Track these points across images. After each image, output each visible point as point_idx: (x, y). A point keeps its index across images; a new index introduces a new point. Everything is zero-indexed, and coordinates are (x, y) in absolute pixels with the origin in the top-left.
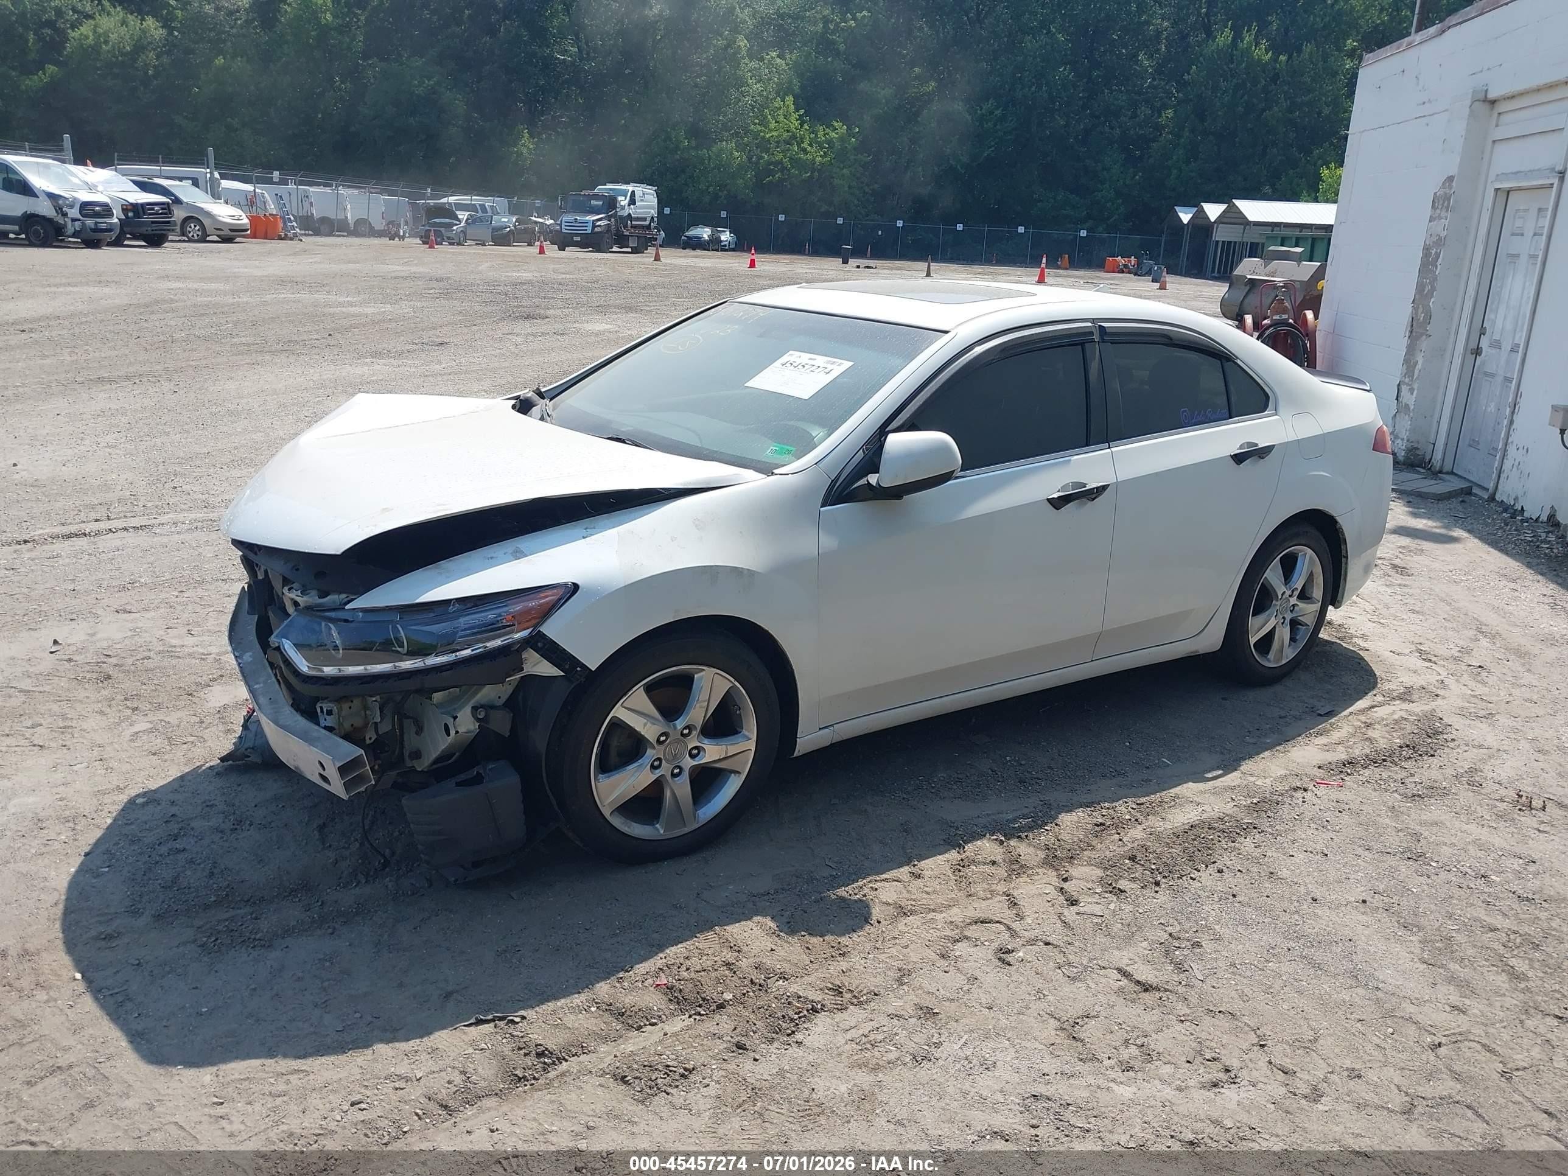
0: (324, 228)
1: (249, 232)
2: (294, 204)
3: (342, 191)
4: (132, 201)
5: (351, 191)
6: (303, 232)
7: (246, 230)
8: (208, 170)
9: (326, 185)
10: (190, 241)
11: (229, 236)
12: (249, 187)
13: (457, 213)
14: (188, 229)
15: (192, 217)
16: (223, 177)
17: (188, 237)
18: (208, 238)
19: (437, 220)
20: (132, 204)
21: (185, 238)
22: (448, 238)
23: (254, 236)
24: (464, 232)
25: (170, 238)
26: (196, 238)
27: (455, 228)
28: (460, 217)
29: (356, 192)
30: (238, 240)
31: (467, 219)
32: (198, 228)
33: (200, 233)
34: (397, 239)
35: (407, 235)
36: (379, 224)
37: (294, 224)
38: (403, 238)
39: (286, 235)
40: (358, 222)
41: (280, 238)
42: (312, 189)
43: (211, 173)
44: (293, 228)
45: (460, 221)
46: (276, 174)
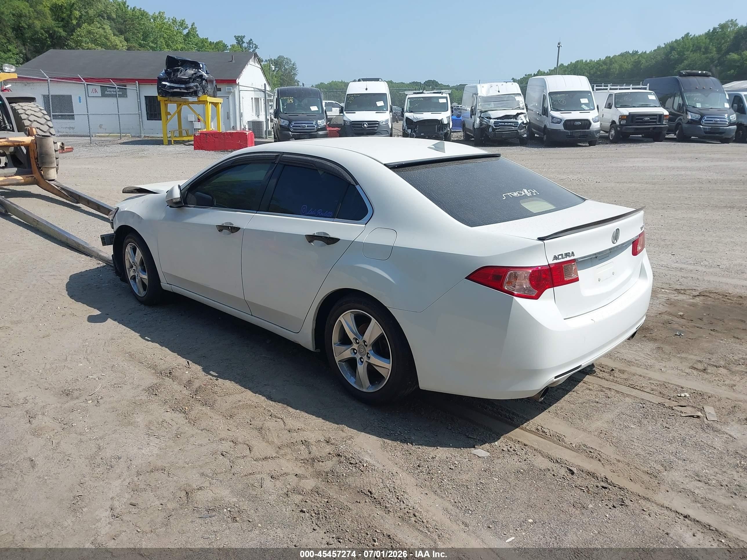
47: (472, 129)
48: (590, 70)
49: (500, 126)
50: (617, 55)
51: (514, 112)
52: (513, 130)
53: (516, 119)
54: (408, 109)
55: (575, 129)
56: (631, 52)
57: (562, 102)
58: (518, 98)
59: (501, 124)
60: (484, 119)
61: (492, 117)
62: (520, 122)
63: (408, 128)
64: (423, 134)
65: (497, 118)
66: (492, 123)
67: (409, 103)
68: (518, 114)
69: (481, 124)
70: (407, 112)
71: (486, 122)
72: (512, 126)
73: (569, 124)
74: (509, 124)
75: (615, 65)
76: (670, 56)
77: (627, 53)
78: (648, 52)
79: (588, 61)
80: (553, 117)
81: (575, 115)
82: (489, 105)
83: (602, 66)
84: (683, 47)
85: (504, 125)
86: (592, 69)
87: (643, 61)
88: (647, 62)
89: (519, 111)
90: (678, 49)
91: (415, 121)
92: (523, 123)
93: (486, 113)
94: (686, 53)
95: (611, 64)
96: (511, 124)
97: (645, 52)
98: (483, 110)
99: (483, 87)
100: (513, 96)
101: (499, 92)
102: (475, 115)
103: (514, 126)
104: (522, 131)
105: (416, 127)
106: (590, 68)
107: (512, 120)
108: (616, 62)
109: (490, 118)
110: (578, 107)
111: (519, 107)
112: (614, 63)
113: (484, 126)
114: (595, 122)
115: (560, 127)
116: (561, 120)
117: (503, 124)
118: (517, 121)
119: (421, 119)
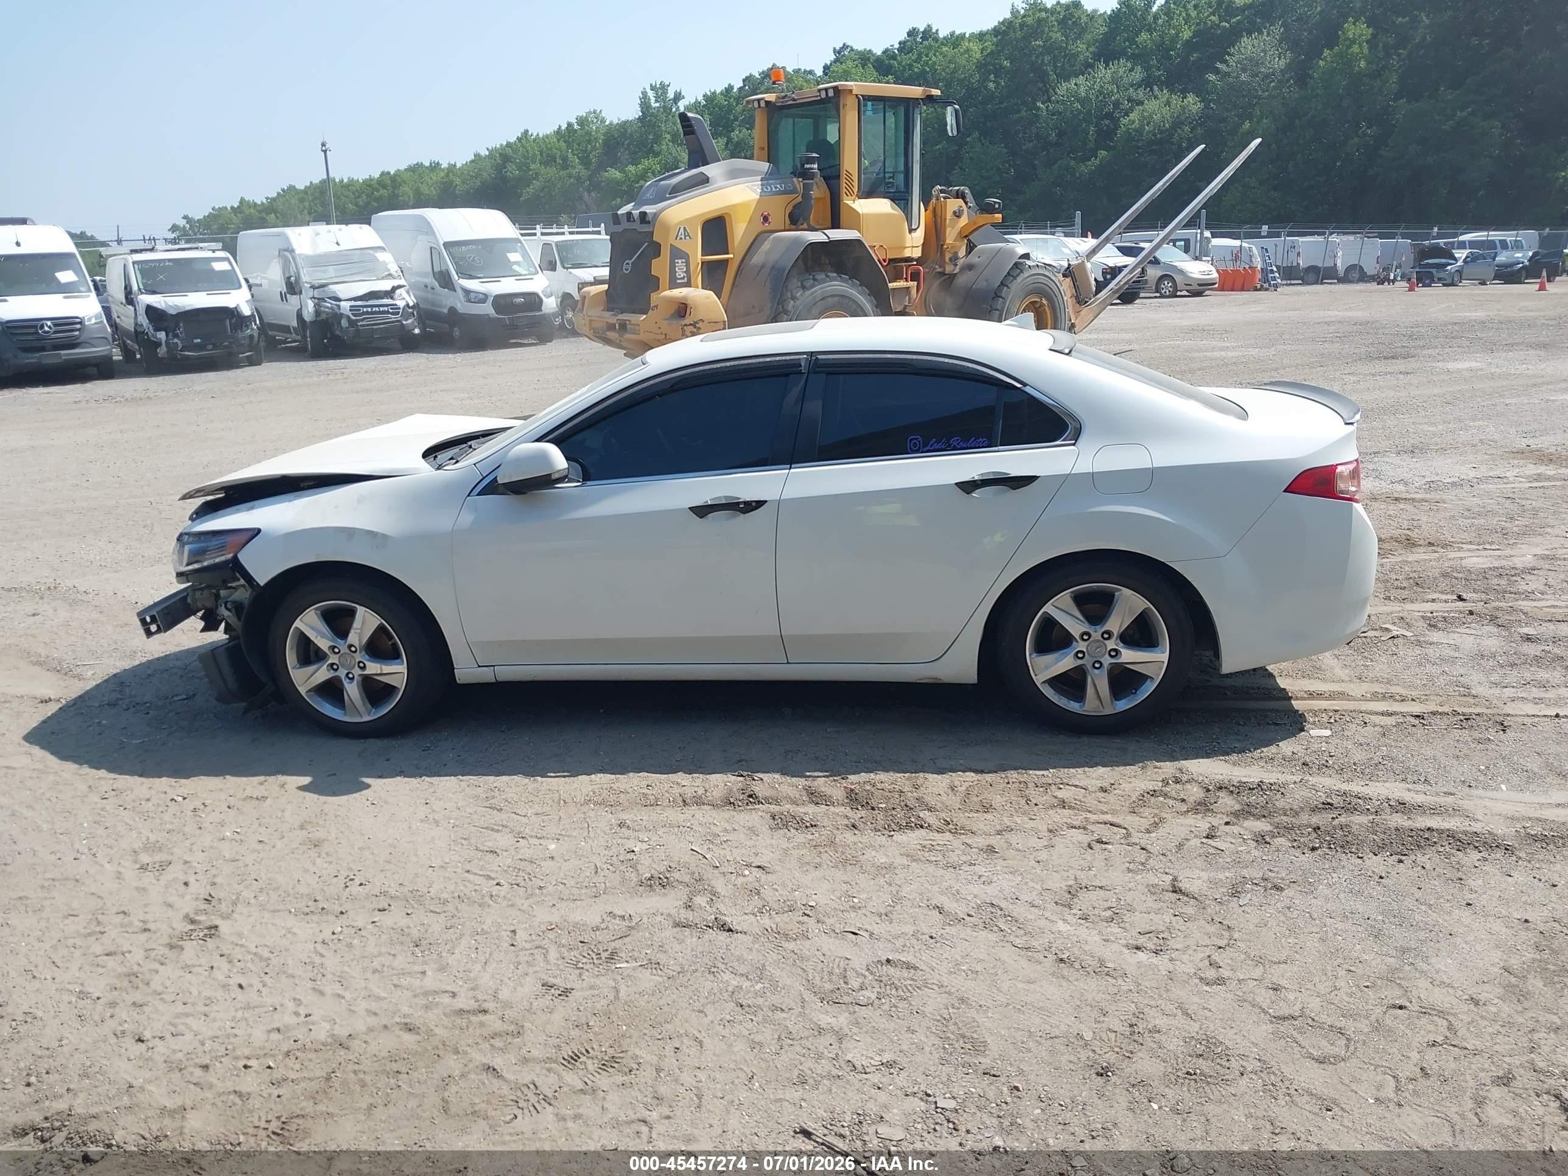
0: (1311, 277)
1: (1216, 286)
2: (1279, 255)
3: (1334, 238)
4: (1111, 265)
5: (1345, 238)
6: (1284, 282)
7: (1215, 284)
8: (1199, 231)
9: (1319, 234)
10: (1162, 297)
11: (1198, 290)
12: (1237, 243)
13: (1454, 251)
14: (1163, 286)
15: (1166, 275)
16: (1214, 236)
17: (1161, 293)
18: (1179, 293)
19: (1430, 261)
20: (1110, 267)
21: (1158, 295)
22: (1440, 279)
23: (1222, 289)
24: (1460, 272)
25: (1142, 295)
26: (1168, 293)
27: (1449, 268)
28: (1457, 255)
29: (1351, 238)
30: (1207, 293)
31: (1467, 257)
32: (1170, 284)
33: (1171, 289)
34: (1386, 283)
35: (1399, 278)
36: (1371, 268)
37: (1277, 275)
38: (1394, 281)
39: (1262, 286)
40: (1350, 268)
41: (1256, 289)
42: (1301, 239)
43: (1202, 233)
44: (1274, 279)
45: (1456, 259)
46: (1265, 228)
47: (294, 323)
48: (356, 198)
49: (364, 313)
50: (402, 168)
51: (386, 285)
52: (393, 322)
53: (392, 298)
54: (141, 287)
55: (516, 313)
56: (427, 164)
57: (473, 260)
58: (382, 256)
59: (365, 310)
60: (326, 301)
61: (342, 296)
62: (401, 304)
63: (157, 329)
64: (199, 340)
65: (355, 299)
66: (345, 309)
67: (138, 272)
68: (394, 289)
69: (317, 313)
70: (142, 293)
71: (328, 308)
72: (388, 312)
73: (503, 302)
74: (381, 309)
75: (407, 189)
76: (506, 172)
77: (419, 165)
78: (459, 165)
79: (346, 180)
80: (467, 292)
81: (507, 286)
82: (325, 272)
83: (378, 191)
84: (524, 156)
85: (372, 313)
86: (359, 197)
87: (458, 181)
88: (464, 183)
89: (396, 283)
90: (516, 159)
91: (174, 312)
92: (408, 305)
93: (326, 289)
94: (532, 167)
95: (394, 188)
96: (386, 309)
97: (455, 166)
98: (316, 283)
99: (300, 234)
100: (371, 252)
101: (337, 243)
102: (301, 293)
103: (392, 314)
104: (410, 321)
105: (177, 326)
106: (354, 193)
107: (386, 301)
108: (405, 182)
109: (340, 300)
110: (506, 270)
111: (390, 275)
112: (400, 185)
113: (324, 316)
114: (548, 297)
115: (488, 309)
116: (486, 295)
117: (369, 310)
118: (394, 302)
119: (188, 308)
